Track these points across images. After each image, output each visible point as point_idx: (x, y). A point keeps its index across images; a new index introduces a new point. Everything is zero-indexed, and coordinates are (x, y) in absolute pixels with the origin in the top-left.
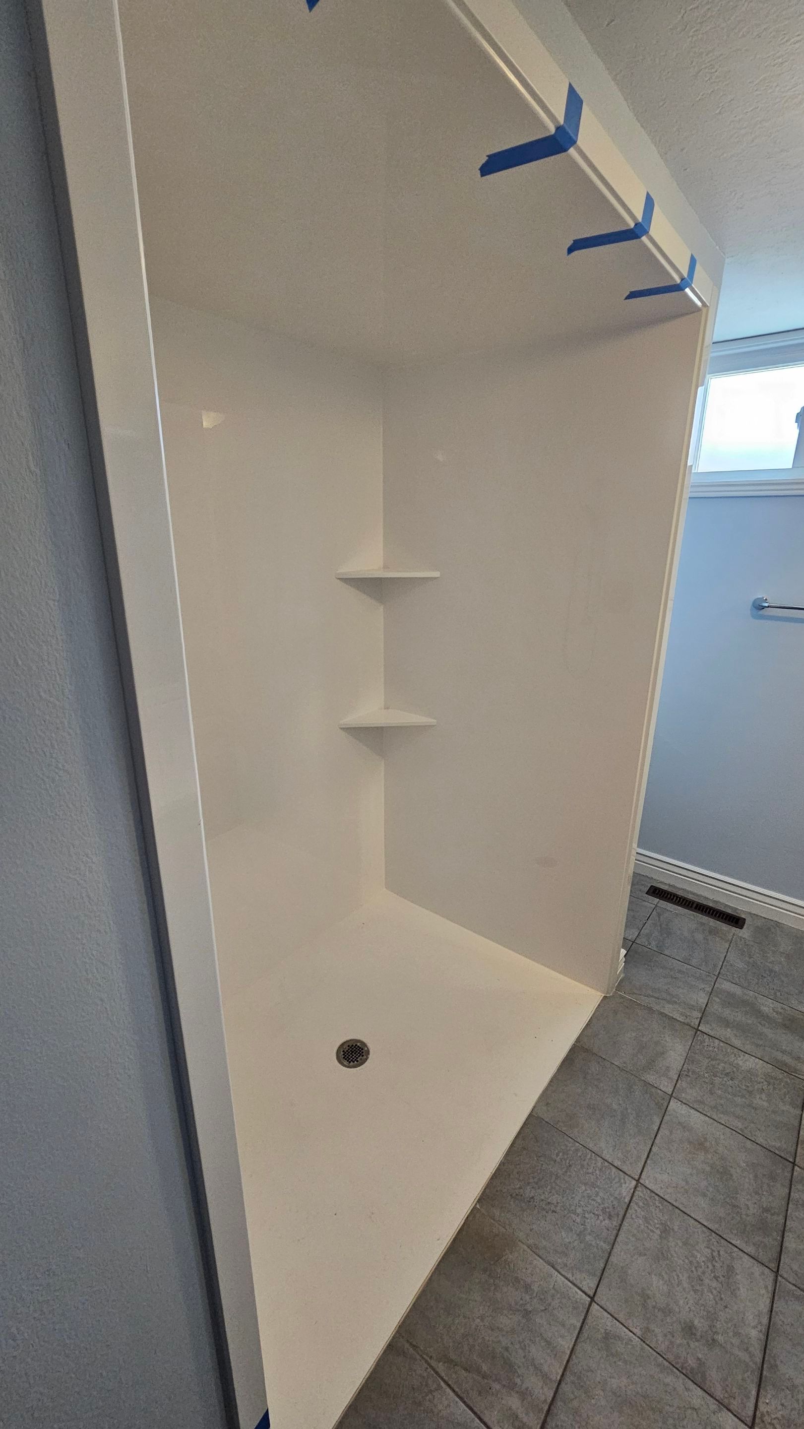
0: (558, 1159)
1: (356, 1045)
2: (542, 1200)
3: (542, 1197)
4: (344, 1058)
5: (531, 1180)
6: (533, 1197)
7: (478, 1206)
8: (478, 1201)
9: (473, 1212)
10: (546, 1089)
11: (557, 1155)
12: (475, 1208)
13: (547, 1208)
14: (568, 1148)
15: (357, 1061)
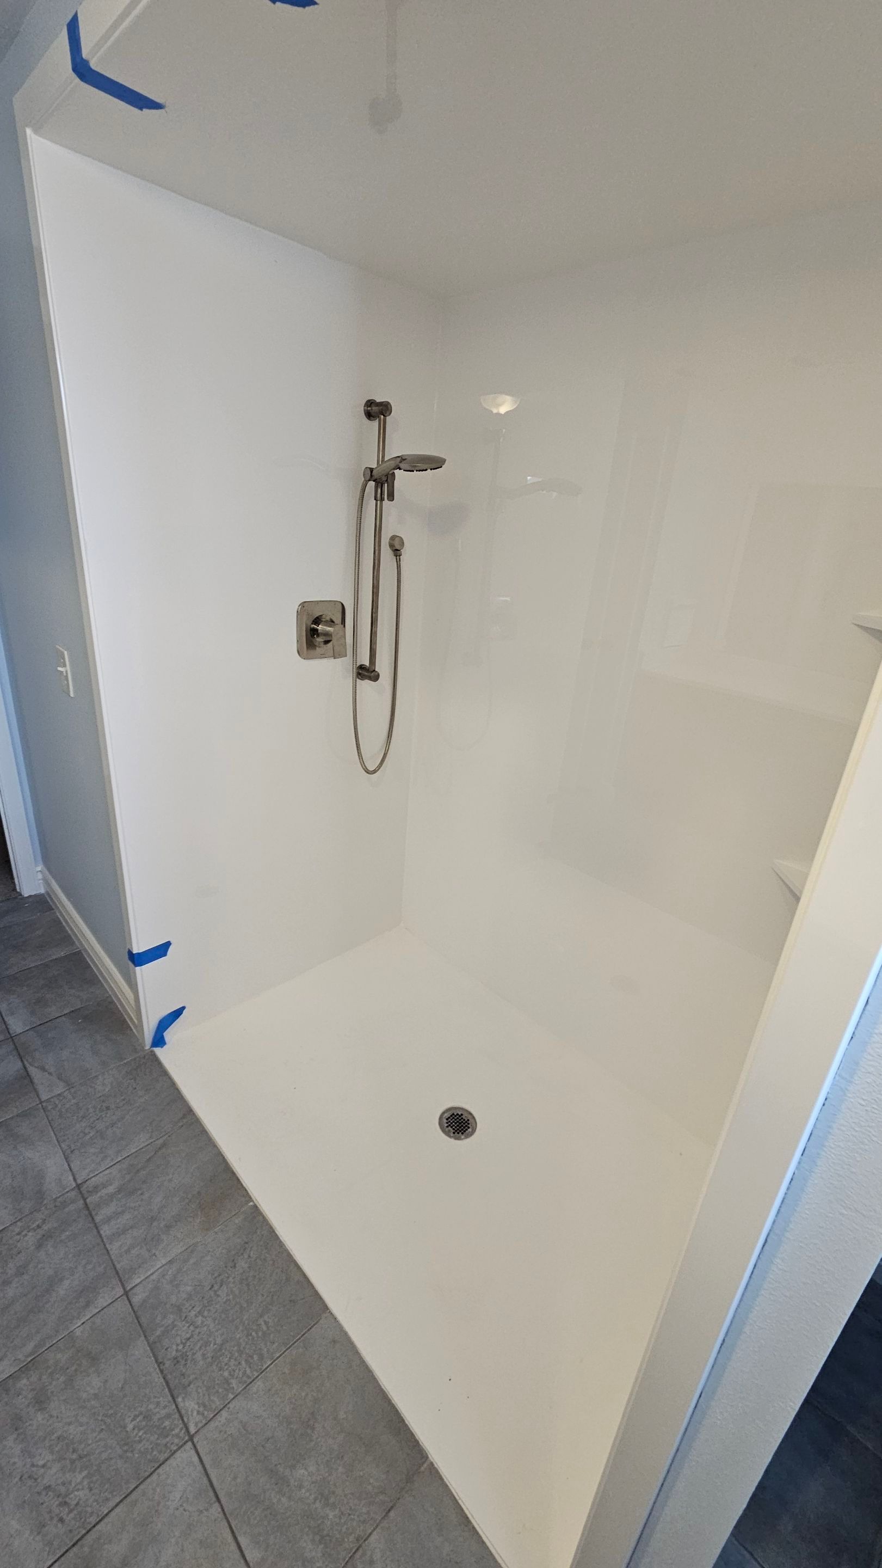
0: (261, 1321)
1: (469, 1128)
2: (228, 1277)
3: (231, 1279)
4: (453, 1114)
5: (252, 1274)
6: (235, 1267)
7: (251, 1204)
8: (255, 1204)
9: (247, 1196)
10: (357, 1353)
11: (266, 1323)
12: (250, 1199)
13: (219, 1280)
14: (268, 1344)
15: (447, 1127)
